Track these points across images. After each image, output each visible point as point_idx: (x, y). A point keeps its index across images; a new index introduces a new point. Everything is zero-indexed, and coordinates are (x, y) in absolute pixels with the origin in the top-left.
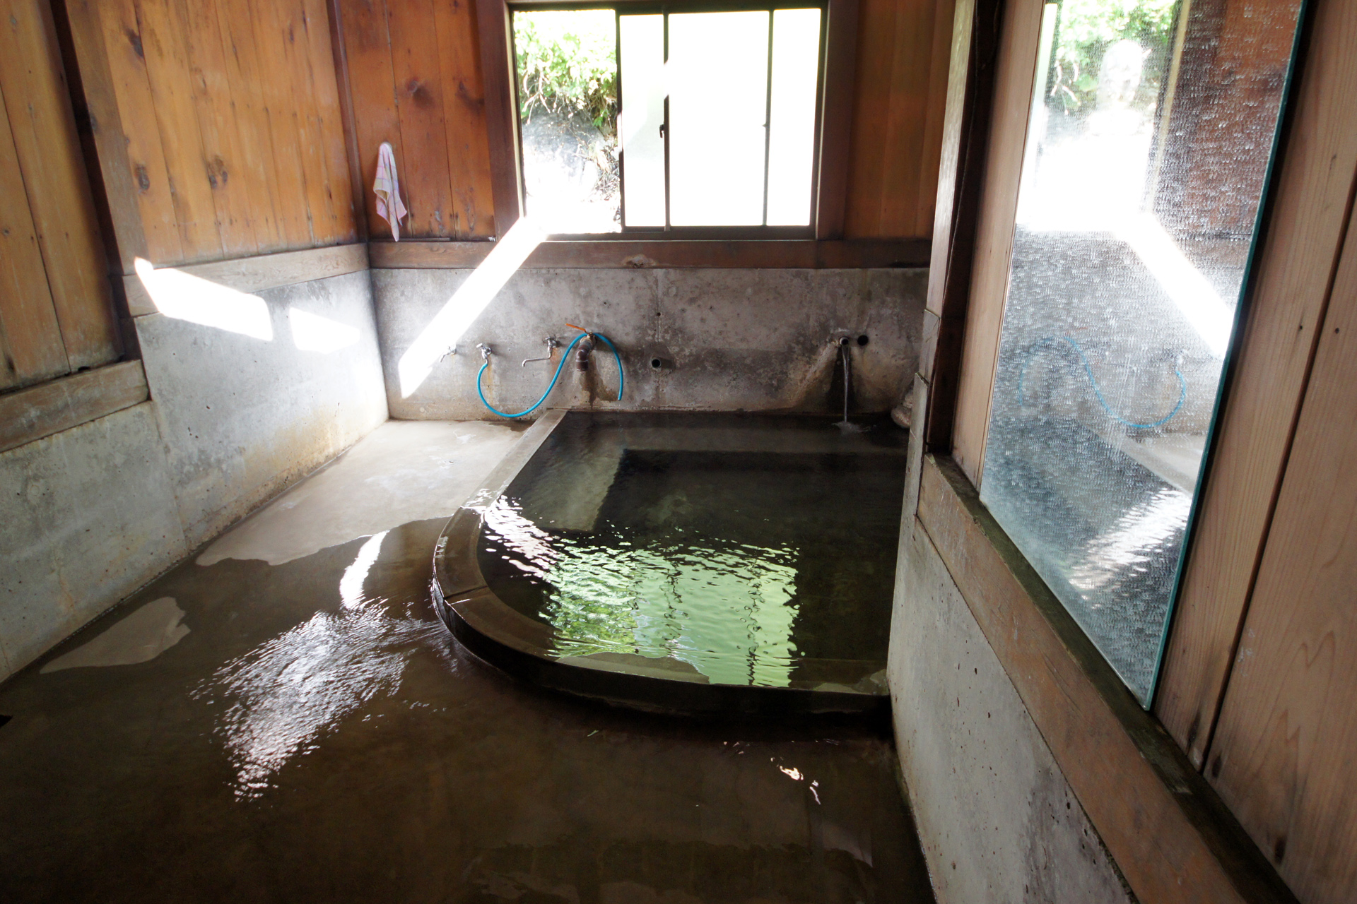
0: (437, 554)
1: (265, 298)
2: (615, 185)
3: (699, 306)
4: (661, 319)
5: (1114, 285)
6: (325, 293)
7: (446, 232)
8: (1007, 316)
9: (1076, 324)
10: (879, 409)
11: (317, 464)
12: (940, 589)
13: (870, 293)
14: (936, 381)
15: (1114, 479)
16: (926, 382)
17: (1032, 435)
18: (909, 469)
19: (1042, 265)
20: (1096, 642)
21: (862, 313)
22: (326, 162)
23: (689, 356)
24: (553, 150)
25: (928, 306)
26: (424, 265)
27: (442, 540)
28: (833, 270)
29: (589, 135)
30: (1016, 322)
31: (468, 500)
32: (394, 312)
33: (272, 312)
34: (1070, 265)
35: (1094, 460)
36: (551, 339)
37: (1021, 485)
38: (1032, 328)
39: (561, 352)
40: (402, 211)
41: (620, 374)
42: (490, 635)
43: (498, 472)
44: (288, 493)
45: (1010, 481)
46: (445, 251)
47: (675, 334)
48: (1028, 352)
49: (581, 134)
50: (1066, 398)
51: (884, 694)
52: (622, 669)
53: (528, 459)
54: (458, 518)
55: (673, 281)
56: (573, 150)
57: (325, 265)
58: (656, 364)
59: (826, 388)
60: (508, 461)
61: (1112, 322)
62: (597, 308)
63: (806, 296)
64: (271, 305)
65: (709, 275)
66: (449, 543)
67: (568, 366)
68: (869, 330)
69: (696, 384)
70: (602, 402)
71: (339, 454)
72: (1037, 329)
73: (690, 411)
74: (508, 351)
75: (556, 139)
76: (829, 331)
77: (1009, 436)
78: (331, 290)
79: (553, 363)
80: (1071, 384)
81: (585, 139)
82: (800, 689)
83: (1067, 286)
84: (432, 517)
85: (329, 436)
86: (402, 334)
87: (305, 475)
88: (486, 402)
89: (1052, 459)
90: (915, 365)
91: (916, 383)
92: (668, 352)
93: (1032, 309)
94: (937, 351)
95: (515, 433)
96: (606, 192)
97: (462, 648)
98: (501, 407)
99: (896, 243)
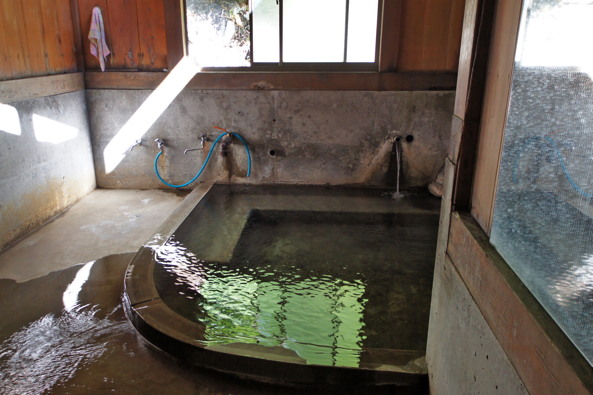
0: (127, 276)
1: (16, 108)
2: (247, 36)
3: (301, 115)
4: (276, 124)
5: (584, 96)
6: (56, 105)
7: (135, 65)
8: (509, 119)
9: (558, 123)
10: (420, 184)
11: (49, 217)
12: (462, 302)
13: (414, 107)
14: (460, 163)
15: (584, 227)
16: (453, 163)
17: (526, 198)
18: (441, 222)
19: (534, 84)
20: (571, 338)
21: (409, 120)
22: (57, 19)
23: (294, 148)
24: (207, 13)
25: (455, 113)
26: (121, 87)
27: (130, 267)
28: (390, 92)
29: (229, 4)
30: (515, 122)
31: (148, 241)
32: (101, 118)
33: (21, 116)
34: (554, 83)
35: (570, 214)
36: (204, 136)
37: (518, 232)
38: (527, 126)
39: (210, 145)
40: (107, 52)
41: (249, 161)
42: (161, 330)
43: (168, 223)
44: (29, 235)
45: (511, 229)
46: (134, 78)
47: (285, 133)
48: (524, 142)
49: (225, 3)
50: (550, 173)
51: (424, 373)
52: (248, 354)
53: (188, 215)
54: (140, 254)
55: (285, 99)
56: (219, 13)
57: (56, 87)
58: (272, 153)
59: (385, 170)
60: (174, 216)
61: (583, 121)
62: (234, 116)
63: (372, 109)
64: (21, 111)
65: (308, 94)
66: (134, 269)
67: (215, 154)
68: (414, 131)
69: (299, 167)
70: (237, 178)
71: (63, 210)
72: (530, 127)
73: (295, 184)
74: (175, 144)
75: (208, 6)
76: (387, 132)
77: (511, 199)
78: (60, 103)
79: (205, 152)
80: (554, 163)
81: (227, 6)
82: (367, 369)
83: (551, 97)
84: (124, 252)
85: (57, 198)
86: (106, 132)
87: (41, 224)
88: (160, 177)
89: (541, 214)
90: (445, 154)
91: (446, 164)
92: (280, 145)
93: (527, 114)
94: (461, 142)
95: (179, 198)
96: (240, 41)
97: (142, 339)
98: (170, 180)
99: (433, 74)
